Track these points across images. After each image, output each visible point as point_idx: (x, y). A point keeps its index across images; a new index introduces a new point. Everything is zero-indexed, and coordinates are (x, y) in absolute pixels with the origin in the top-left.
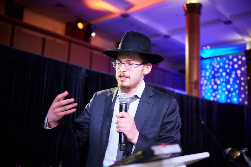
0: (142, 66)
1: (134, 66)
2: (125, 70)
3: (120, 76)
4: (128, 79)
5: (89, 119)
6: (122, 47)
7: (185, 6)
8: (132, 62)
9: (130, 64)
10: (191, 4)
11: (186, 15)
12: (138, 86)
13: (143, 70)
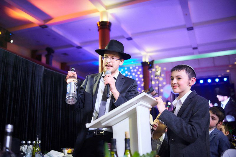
0: (119, 61)
1: (115, 60)
2: (110, 62)
3: (106, 66)
4: (112, 67)
5: (84, 95)
6: (109, 48)
7: (98, 23)
8: (114, 57)
9: (113, 59)
10: (102, 22)
11: (98, 30)
12: (115, 73)
13: (119, 63)
